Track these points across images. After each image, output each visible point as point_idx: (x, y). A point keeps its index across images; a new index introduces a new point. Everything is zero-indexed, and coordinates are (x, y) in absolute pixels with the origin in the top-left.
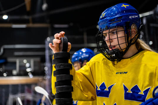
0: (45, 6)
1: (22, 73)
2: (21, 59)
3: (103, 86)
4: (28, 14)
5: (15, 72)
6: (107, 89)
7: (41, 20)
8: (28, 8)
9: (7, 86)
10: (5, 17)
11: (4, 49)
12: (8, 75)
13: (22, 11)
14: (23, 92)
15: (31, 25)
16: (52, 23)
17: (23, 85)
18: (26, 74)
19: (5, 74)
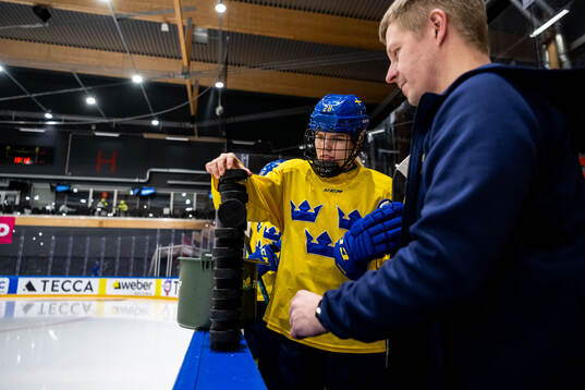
0: (219, 109)
1: (177, 212)
2: (178, 191)
3: (305, 205)
4: (192, 119)
5: (166, 211)
6: (312, 211)
7: (212, 132)
8: (193, 112)
9: (153, 232)
10: (155, 123)
11: (151, 173)
12: (155, 216)
13: (183, 115)
14: (177, 242)
15: (196, 138)
16: (229, 137)
17: (178, 231)
18: (184, 215)
19: (151, 215)
